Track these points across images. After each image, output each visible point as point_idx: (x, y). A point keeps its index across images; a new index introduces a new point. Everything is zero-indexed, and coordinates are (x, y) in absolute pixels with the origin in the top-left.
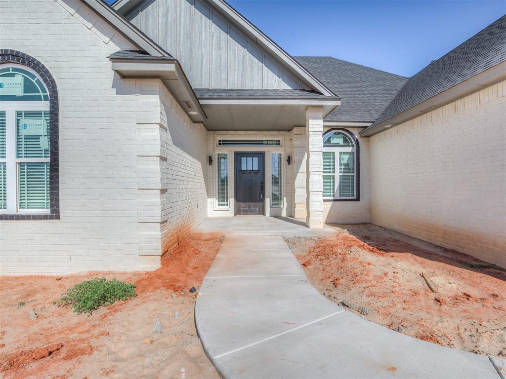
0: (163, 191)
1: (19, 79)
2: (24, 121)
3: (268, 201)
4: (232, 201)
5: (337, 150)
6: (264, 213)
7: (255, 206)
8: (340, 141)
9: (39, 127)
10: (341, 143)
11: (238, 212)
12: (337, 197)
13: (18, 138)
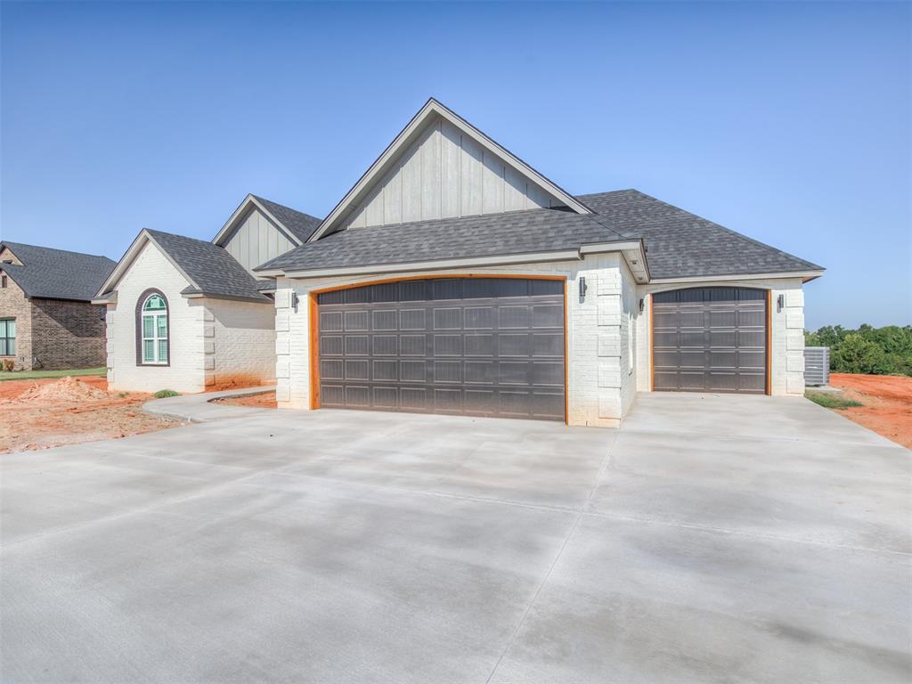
0: (205, 353)
1: (157, 300)
2: (159, 319)
9: (163, 323)
13: (158, 328)
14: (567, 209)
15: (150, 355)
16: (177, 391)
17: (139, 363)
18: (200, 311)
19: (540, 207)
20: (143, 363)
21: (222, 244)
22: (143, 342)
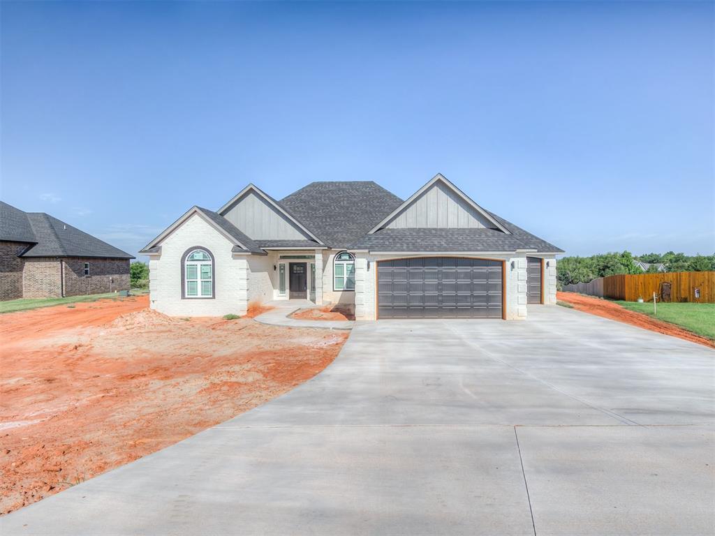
0: (248, 290)
1: (201, 254)
2: (203, 267)
3: (308, 291)
4: (288, 291)
5: (345, 263)
6: (306, 298)
7: (301, 294)
8: (347, 258)
9: (208, 269)
10: (348, 258)
11: (291, 297)
12: (346, 289)
13: (201, 273)
14: (498, 230)
15: (193, 290)
16: (238, 315)
17: (183, 297)
18: (243, 263)
19: (484, 227)
20: (186, 296)
21: (222, 214)
22: (186, 283)
